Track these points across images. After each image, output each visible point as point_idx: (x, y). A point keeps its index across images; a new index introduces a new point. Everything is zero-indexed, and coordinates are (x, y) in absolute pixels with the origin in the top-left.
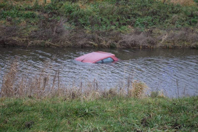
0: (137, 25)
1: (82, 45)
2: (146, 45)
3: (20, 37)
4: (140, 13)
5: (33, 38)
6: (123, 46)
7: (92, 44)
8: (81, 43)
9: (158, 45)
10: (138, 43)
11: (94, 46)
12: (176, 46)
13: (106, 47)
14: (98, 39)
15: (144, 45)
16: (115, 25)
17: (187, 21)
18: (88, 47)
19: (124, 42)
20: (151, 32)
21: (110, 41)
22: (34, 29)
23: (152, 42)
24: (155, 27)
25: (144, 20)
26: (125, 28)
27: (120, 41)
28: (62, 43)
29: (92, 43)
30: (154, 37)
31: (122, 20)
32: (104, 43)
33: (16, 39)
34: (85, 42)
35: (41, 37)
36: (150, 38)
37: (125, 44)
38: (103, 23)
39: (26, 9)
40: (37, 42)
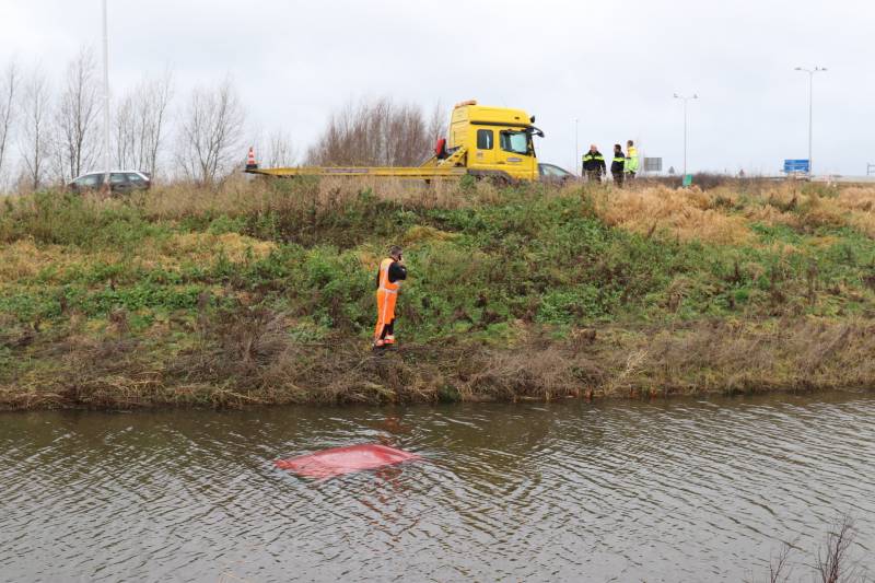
0: (548, 316)
1: (339, 396)
2: (569, 386)
3: (133, 375)
4: (562, 276)
5: (177, 374)
6: (486, 392)
7: (376, 391)
8: (336, 386)
9: (612, 386)
10: (538, 383)
11: (382, 396)
12: (675, 385)
13: (423, 399)
14: (399, 371)
15: (559, 386)
16: (470, 320)
17: (719, 296)
18: (359, 403)
19: (490, 380)
20: (592, 338)
21: (440, 379)
22: (188, 344)
23: (589, 376)
24: (608, 322)
25: (570, 298)
26: (502, 329)
27: (474, 377)
28: (272, 390)
29: (374, 386)
30: (600, 355)
31: (497, 299)
32: (416, 386)
33: (118, 381)
34: (348, 384)
35: (203, 373)
36: (584, 362)
37: (493, 388)
38: (428, 312)
39: (184, 280)
40: (189, 389)
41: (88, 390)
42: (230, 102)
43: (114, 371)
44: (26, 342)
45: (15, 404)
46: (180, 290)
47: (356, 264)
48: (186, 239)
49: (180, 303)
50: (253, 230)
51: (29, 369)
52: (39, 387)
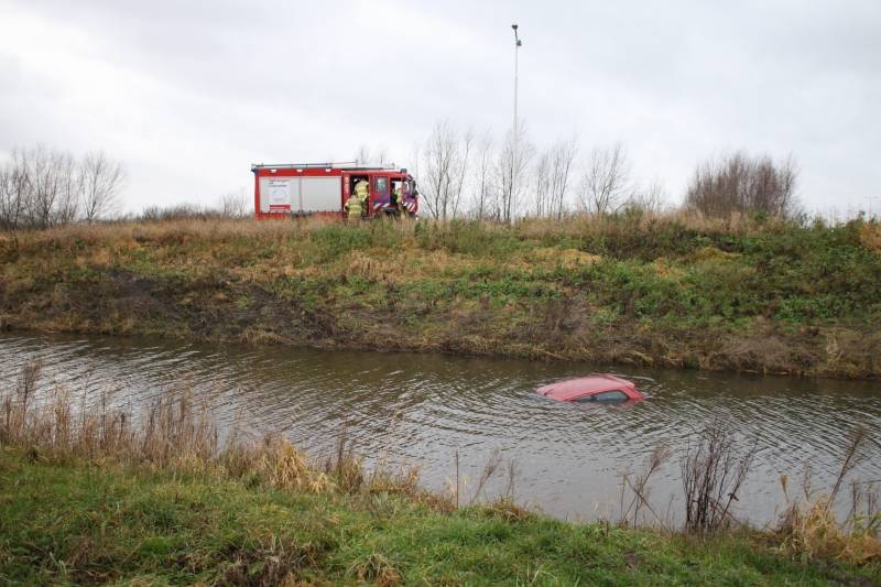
0: (786, 316)
1: (615, 359)
2: (784, 366)
3: (486, 335)
4: (806, 287)
5: (513, 337)
6: (719, 364)
7: (640, 358)
8: (613, 352)
9: (821, 368)
10: (760, 361)
11: (644, 361)
12: (875, 372)
13: (673, 366)
14: (660, 345)
15: (777, 364)
16: (723, 315)
18: (627, 364)
19: (724, 356)
20: (816, 333)
21: (687, 353)
22: (523, 319)
23: (804, 360)
24: (833, 322)
25: (808, 304)
26: (745, 322)
27: (712, 353)
28: (570, 351)
29: (639, 354)
30: (819, 346)
31: (749, 301)
32: (669, 357)
33: (475, 339)
34: (623, 351)
35: (528, 337)
36: (802, 349)
37: (726, 362)
38: (693, 308)
39: (532, 279)
40: (518, 346)
41: (457, 343)
42: (621, 156)
43: (473, 332)
44: (427, 312)
45: (414, 348)
46: (527, 285)
47: (652, 272)
48: (541, 252)
49: (525, 294)
50: (588, 247)
51: (426, 328)
52: (430, 340)
